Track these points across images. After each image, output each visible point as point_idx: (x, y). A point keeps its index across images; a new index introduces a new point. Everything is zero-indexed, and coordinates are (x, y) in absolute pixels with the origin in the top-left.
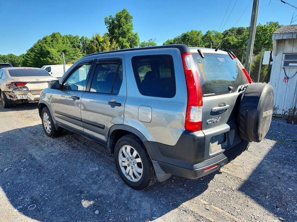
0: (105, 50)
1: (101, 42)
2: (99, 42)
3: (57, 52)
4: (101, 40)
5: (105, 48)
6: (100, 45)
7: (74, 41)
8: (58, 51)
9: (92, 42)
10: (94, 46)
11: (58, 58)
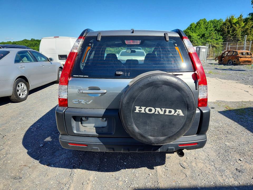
0: (236, 31)
1: (234, 24)
2: (231, 24)
3: (197, 36)
4: (235, 21)
5: (237, 29)
6: (232, 27)
7: (217, 25)
8: (199, 35)
9: (225, 24)
10: (226, 28)
11: (197, 41)
